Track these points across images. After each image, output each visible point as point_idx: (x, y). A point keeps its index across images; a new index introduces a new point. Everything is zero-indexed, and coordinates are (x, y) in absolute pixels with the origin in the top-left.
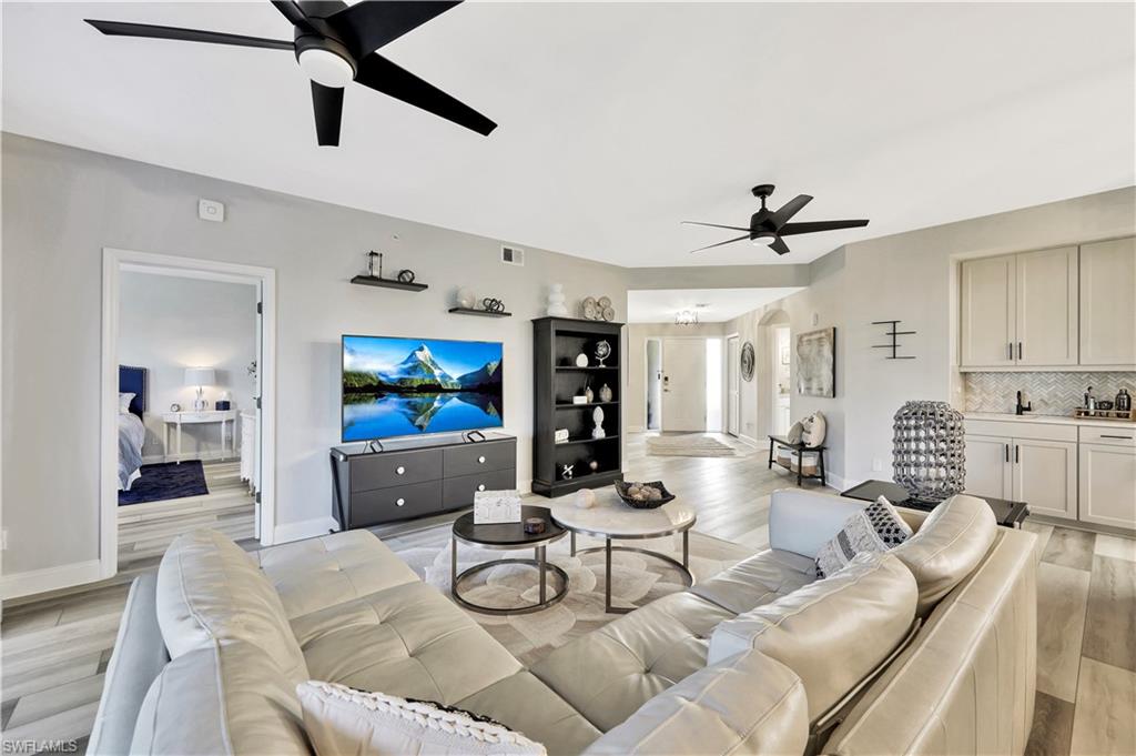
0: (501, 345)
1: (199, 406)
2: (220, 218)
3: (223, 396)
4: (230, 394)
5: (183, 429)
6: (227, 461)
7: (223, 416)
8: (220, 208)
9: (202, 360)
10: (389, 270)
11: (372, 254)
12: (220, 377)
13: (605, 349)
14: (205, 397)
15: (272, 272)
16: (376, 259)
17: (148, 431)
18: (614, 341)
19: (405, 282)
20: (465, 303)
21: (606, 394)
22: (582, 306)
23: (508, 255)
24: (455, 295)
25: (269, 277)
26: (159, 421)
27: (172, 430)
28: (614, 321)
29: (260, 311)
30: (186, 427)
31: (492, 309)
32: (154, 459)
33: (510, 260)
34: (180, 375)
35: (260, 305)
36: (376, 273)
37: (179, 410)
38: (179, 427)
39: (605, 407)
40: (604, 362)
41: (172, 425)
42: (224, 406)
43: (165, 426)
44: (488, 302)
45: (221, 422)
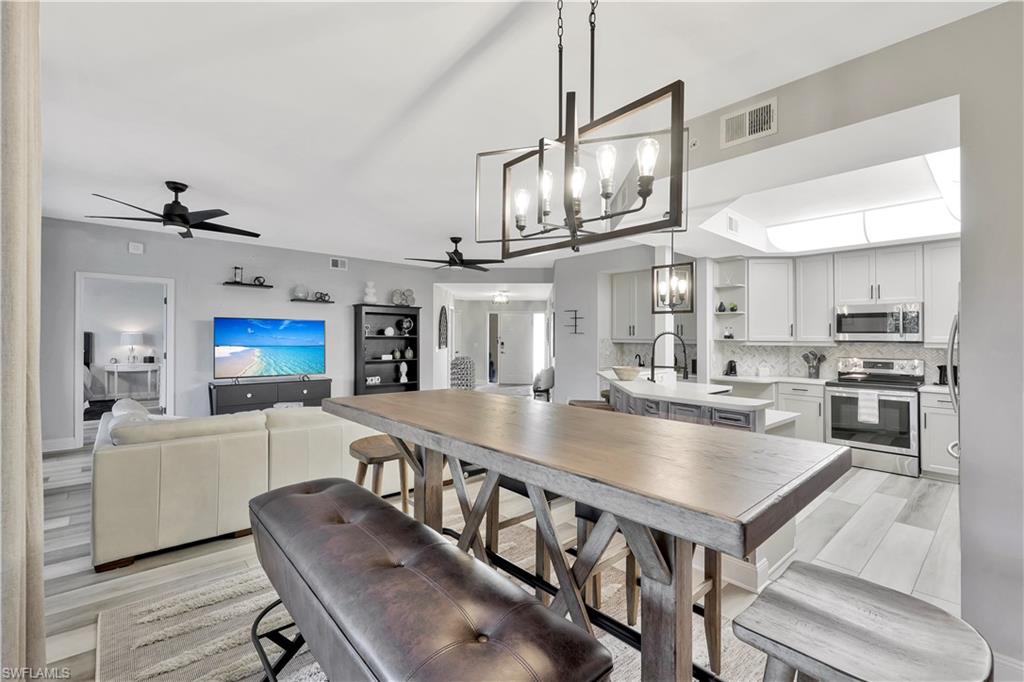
0: (323, 322)
1: (131, 360)
2: (141, 251)
3: (149, 353)
4: (154, 351)
5: (119, 376)
6: (151, 399)
7: (149, 367)
8: (141, 246)
9: (132, 328)
10: (248, 277)
11: (236, 268)
12: (147, 339)
13: (408, 324)
14: (135, 353)
15: (172, 281)
16: (238, 271)
17: (94, 378)
18: (414, 318)
19: (259, 283)
20: (301, 295)
21: (409, 354)
22: (392, 295)
23: (335, 264)
24: (293, 290)
25: (171, 283)
26: (101, 371)
27: (111, 376)
28: (415, 306)
29: (166, 302)
30: (122, 375)
31: (322, 299)
32: (99, 397)
33: (337, 266)
34: (117, 338)
35: (166, 299)
36: (238, 280)
37: (116, 362)
38: (116, 374)
39: (408, 362)
40: (409, 333)
41: (111, 373)
42: (151, 360)
43: (106, 374)
44: (318, 295)
45: (147, 372)
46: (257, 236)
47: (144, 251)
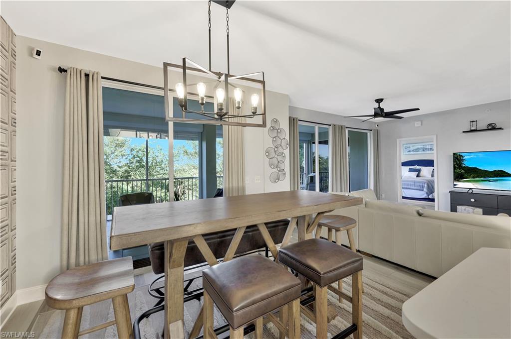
16: (473, 123)
19: (492, 128)
36: (474, 128)
46: (418, 109)
47: (422, 125)
